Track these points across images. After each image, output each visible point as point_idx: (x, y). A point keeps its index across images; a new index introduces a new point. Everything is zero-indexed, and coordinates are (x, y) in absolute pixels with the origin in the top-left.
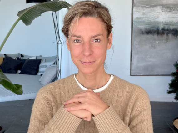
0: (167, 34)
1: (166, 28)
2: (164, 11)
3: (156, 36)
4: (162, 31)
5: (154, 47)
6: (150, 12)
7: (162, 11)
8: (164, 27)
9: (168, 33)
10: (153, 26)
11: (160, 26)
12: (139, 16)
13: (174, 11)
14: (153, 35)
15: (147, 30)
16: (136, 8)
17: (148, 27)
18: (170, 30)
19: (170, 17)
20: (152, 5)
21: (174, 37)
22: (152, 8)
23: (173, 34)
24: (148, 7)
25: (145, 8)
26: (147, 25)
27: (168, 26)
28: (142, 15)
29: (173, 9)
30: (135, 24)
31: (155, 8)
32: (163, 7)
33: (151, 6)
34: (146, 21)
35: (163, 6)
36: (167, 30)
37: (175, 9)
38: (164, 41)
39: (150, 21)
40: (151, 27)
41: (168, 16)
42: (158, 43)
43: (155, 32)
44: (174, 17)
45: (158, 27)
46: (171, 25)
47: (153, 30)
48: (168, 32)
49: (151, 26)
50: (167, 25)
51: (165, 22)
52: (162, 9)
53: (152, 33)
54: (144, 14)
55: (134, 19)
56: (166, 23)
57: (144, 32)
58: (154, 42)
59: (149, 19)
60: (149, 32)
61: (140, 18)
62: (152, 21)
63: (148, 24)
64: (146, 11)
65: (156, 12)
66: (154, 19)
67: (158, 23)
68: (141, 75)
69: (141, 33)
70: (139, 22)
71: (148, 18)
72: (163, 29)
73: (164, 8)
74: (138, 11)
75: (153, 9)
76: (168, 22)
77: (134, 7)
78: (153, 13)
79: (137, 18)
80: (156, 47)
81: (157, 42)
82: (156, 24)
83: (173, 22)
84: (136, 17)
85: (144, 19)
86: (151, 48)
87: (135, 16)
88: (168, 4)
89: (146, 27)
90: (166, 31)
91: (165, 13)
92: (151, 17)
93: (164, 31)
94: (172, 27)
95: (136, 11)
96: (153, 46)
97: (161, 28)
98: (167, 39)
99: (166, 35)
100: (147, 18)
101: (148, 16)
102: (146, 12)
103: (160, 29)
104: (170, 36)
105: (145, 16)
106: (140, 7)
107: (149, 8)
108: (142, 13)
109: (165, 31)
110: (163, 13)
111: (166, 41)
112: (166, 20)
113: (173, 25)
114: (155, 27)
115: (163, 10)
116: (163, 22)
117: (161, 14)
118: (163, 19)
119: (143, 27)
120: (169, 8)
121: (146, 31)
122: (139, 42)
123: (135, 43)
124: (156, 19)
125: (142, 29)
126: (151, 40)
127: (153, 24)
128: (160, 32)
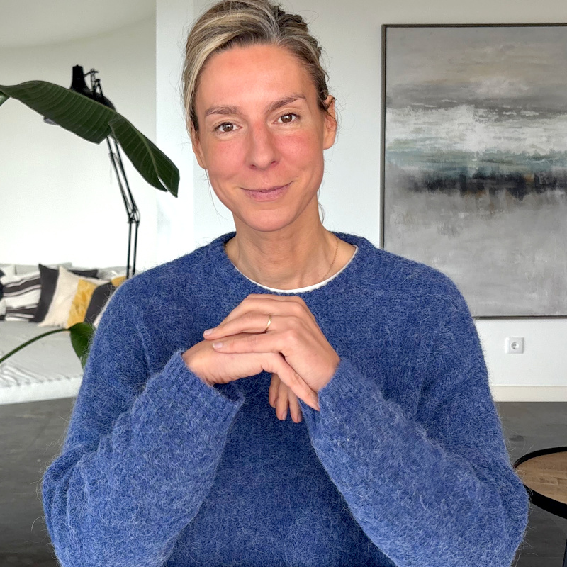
0: (493, 191)
1: (488, 172)
2: (481, 119)
3: (457, 197)
4: (475, 181)
5: (453, 232)
6: (437, 124)
7: (473, 121)
8: (482, 169)
9: (496, 187)
10: (445, 166)
11: (470, 166)
12: (403, 137)
13: (511, 121)
14: (449, 195)
15: (429, 177)
16: (395, 110)
17: (432, 170)
18: (502, 176)
19: (500, 138)
20: (443, 101)
21: (514, 198)
22: (442, 110)
23: (509, 190)
24: (431, 109)
25: (420, 112)
26: (431, 164)
27: (494, 165)
28: (413, 132)
29: (508, 113)
30: (391, 160)
31: (452, 112)
32: (476, 107)
33: (439, 106)
34: (427, 151)
35: (477, 103)
36: (493, 177)
37: (515, 114)
38: (482, 212)
39: (439, 150)
40: (444, 169)
41: (493, 135)
42: (466, 218)
43: (454, 184)
44: (511, 139)
45: (464, 169)
46: (503, 162)
47: (447, 178)
48: (493, 184)
49: (441, 165)
50: (491, 161)
51: (485, 154)
52: (475, 115)
53: (445, 186)
54: (418, 130)
55: (387, 146)
56: (488, 157)
57: (420, 184)
58: (451, 214)
59: (436, 146)
60: (435, 184)
61: (406, 142)
62: (444, 150)
63: (433, 161)
64: (426, 119)
65: (456, 122)
66: (450, 145)
67: (463, 157)
69: (410, 189)
70: (404, 154)
71: (432, 142)
72: (480, 176)
73: (481, 111)
74: (400, 122)
75: (446, 112)
76: (495, 152)
77: (388, 110)
78: (446, 125)
79: (399, 142)
80: (458, 229)
81: (462, 215)
82: (457, 161)
83: (508, 152)
84: (395, 140)
85: (418, 146)
86: (444, 234)
87: (390, 138)
88: (492, 99)
89: (425, 169)
90: (489, 181)
91: (483, 125)
92: (441, 138)
93: (482, 181)
94: (505, 170)
95: (395, 121)
96: (450, 227)
97: (472, 173)
98: (492, 207)
99: (488, 193)
100: (428, 142)
101: (433, 134)
102: (425, 123)
103: (471, 176)
104: (502, 195)
105: (421, 136)
106: (407, 110)
107: (434, 111)
108: (412, 128)
109: (485, 181)
110: (480, 127)
111: (488, 212)
112: (489, 146)
113: (509, 163)
114: (455, 169)
115: (477, 118)
116: (478, 153)
117: (472, 130)
118: (480, 143)
119: (416, 169)
120: (497, 109)
121: (426, 183)
122: (405, 214)
123: (392, 218)
124: (458, 143)
125: (413, 177)
126: (443, 210)
127: (448, 159)
128: (471, 183)
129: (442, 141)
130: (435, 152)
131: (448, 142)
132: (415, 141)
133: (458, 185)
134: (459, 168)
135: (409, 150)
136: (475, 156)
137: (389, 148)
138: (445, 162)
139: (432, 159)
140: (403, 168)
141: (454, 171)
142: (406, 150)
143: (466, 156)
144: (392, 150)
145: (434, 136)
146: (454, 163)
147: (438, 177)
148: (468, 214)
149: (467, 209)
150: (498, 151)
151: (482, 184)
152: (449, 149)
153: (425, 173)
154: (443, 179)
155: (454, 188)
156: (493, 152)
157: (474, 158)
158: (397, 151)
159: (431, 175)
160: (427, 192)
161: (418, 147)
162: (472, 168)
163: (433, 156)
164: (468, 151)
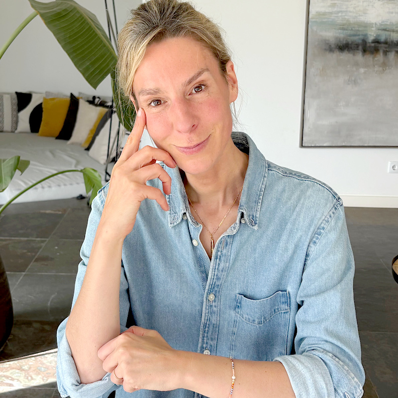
0: (386, 53)
1: (383, 39)
3: (359, 57)
4: (373, 45)
5: (355, 82)
8: (378, 35)
9: (387, 50)
10: (352, 33)
11: (370, 33)
12: (323, 10)
14: (354, 55)
15: (340, 41)
17: (342, 36)
18: (392, 42)
19: (392, 13)
23: (397, 52)
26: (342, 31)
27: (387, 33)
28: (330, 6)
30: (313, 28)
34: (339, 21)
36: (386, 43)
38: (377, 68)
39: (348, 20)
40: (350, 36)
41: (387, 10)
42: (365, 73)
43: (358, 47)
45: (366, 35)
46: (393, 31)
47: (352, 42)
48: (386, 48)
49: (349, 32)
50: (385, 30)
51: (381, 25)
53: (351, 48)
54: (333, 5)
56: (383, 27)
57: (333, 46)
58: (354, 69)
59: (346, 17)
60: (344, 47)
61: (324, 14)
62: (352, 20)
63: (343, 29)
66: (356, 17)
67: (365, 27)
68: (325, 145)
69: (325, 50)
70: (322, 23)
71: (344, 14)
72: (377, 42)
76: (389, 23)
78: (354, 2)
79: (319, 14)
80: (359, 81)
81: (362, 70)
82: (360, 29)
84: (317, 12)
86: (349, 84)
87: (313, 10)
89: (338, 35)
90: (383, 45)
92: (350, 12)
93: (378, 45)
94: (395, 37)
96: (353, 79)
97: (371, 38)
98: (384, 65)
99: (381, 54)
100: (340, 14)
103: (370, 41)
104: (392, 56)
108: (329, 3)
109: (380, 45)
110: (378, 4)
111: (381, 69)
112: (384, 19)
114: (359, 35)
116: (376, 24)
117: (373, 6)
118: (377, 16)
119: (331, 35)
121: (338, 45)
122: (321, 68)
123: (311, 71)
124: (362, 16)
125: (329, 40)
126: (348, 66)
127: (354, 27)
128: (370, 47)
129: (350, 14)
130: (345, 22)
131: (354, 15)
132: (331, 13)
133: (360, 47)
134: (362, 35)
135: (326, 20)
136: (374, 26)
137: (312, 18)
138: (352, 30)
139: (343, 27)
140: (321, 33)
141: (357, 37)
142: (324, 20)
143: (366, 25)
144: (314, 20)
145: (345, 10)
146: (358, 30)
147: (346, 41)
148: (366, 69)
149: (366, 66)
150: (390, 23)
151: (378, 47)
152: (355, 20)
153: (337, 38)
154: (350, 43)
155: (358, 50)
156: (387, 23)
157: (373, 27)
158: (317, 20)
159: (342, 39)
160: (338, 52)
161: (333, 18)
162: (371, 35)
163: (343, 25)
164: (369, 22)
